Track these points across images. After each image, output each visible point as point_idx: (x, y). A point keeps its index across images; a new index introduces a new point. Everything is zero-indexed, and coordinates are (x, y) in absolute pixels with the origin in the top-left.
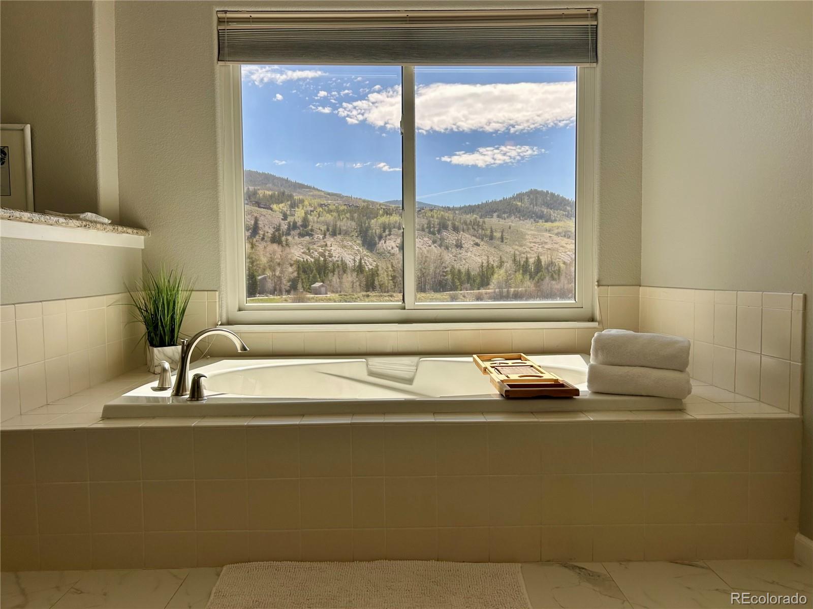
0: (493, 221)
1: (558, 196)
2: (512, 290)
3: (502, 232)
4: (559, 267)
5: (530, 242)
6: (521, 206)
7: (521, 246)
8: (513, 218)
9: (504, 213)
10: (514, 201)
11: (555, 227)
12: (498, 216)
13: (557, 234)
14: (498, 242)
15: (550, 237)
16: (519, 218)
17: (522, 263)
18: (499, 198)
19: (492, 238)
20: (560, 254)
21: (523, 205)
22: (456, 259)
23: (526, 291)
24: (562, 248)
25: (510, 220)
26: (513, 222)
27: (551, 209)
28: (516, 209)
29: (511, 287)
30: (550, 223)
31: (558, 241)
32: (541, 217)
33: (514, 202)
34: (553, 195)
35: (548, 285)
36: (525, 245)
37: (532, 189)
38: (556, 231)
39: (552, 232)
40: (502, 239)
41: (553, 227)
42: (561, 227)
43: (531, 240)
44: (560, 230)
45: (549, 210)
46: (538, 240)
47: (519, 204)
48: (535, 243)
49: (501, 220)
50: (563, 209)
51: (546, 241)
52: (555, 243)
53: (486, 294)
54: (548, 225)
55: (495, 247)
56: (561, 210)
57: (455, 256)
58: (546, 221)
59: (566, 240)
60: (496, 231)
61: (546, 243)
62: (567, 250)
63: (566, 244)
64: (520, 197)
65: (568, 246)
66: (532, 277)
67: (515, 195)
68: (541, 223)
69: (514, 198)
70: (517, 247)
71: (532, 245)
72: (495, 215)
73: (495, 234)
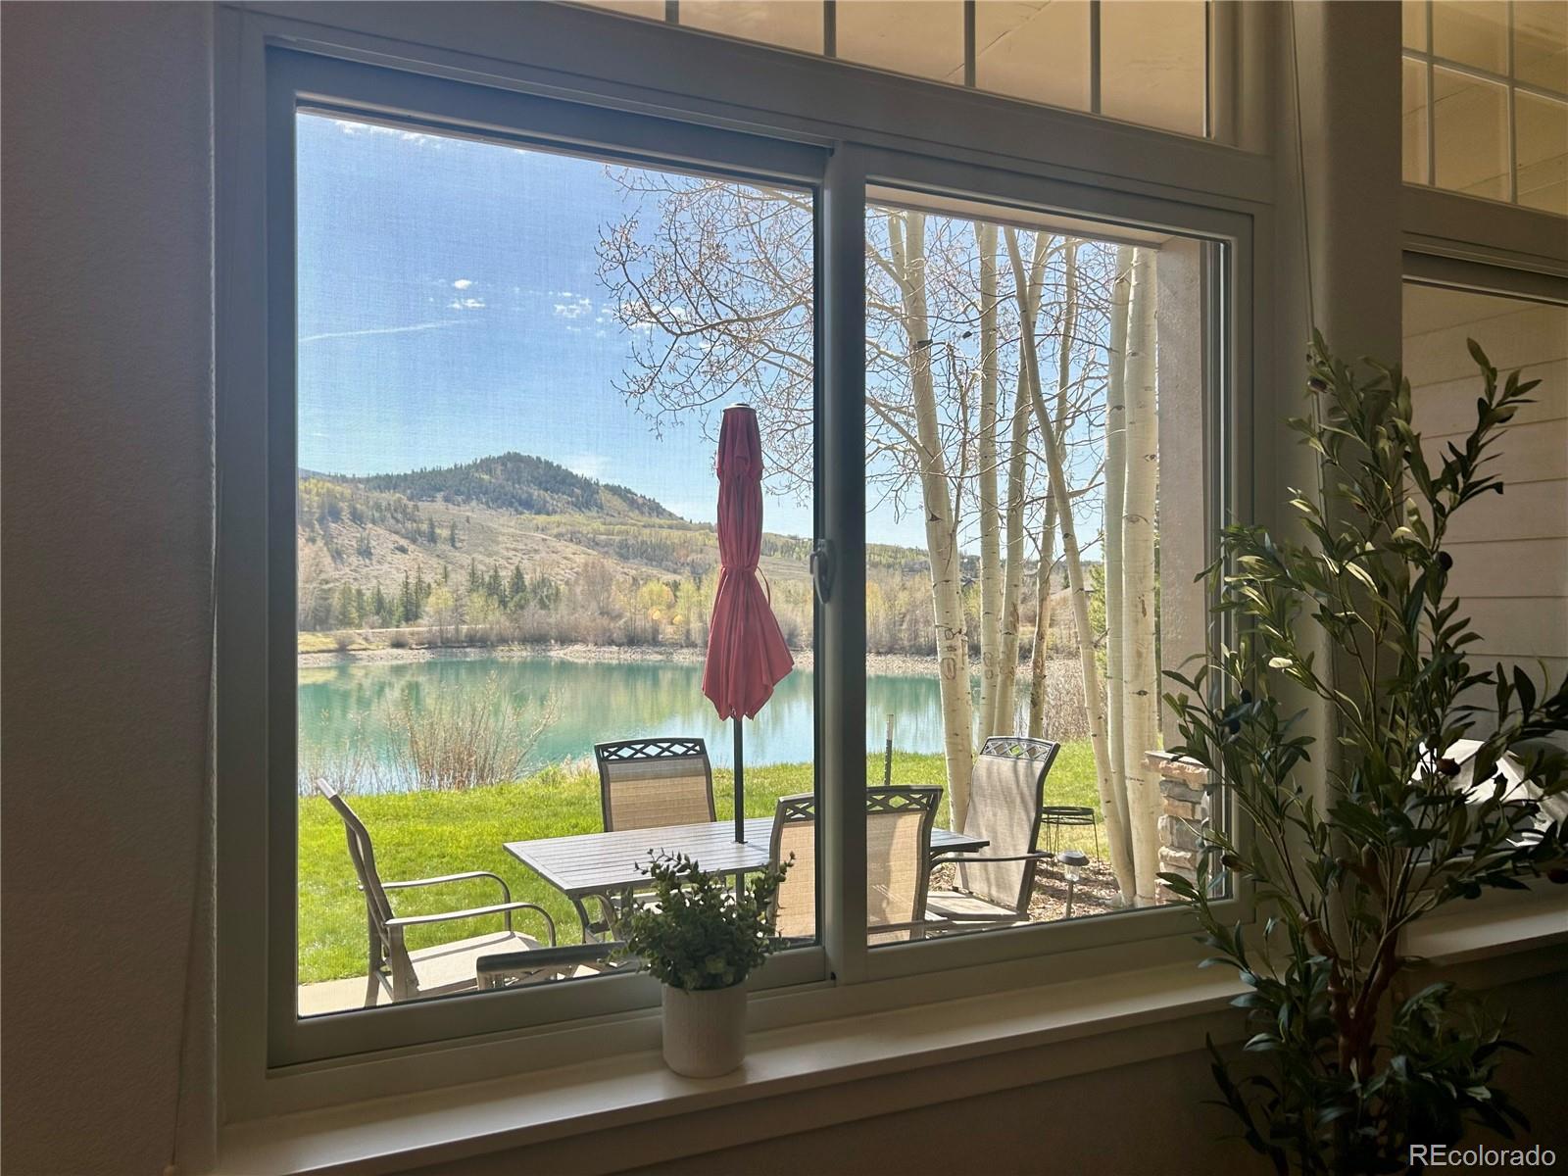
0: (436, 508)
1: (559, 467)
2: (465, 627)
3: (453, 527)
4: (558, 589)
5: (507, 549)
6: (490, 482)
7: (490, 555)
8: (474, 503)
9: (458, 492)
10: (477, 471)
11: (554, 522)
12: (447, 500)
13: (559, 536)
14: (447, 547)
15: (544, 540)
16: (487, 503)
17: (487, 579)
18: (446, 465)
19: (432, 538)
20: (563, 572)
21: (493, 481)
22: (359, 577)
23: (491, 629)
24: (565, 561)
25: (468, 508)
26: (476, 512)
27: (546, 490)
28: (481, 487)
29: (464, 622)
30: (545, 516)
31: (559, 549)
32: (528, 504)
33: (476, 475)
34: (549, 465)
35: (533, 615)
36: (497, 553)
37: (509, 453)
38: (555, 531)
39: (549, 532)
40: (452, 540)
41: (549, 523)
42: (565, 524)
43: (508, 545)
44: (562, 529)
45: (542, 492)
46: (521, 546)
47: (486, 477)
48: (515, 550)
49: (450, 506)
50: (567, 492)
51: (537, 548)
52: (553, 552)
53: (412, 634)
54: (541, 519)
55: (438, 556)
56: (564, 493)
57: (355, 571)
58: (538, 513)
59: (573, 547)
60: (441, 526)
61: (536, 551)
62: (574, 565)
63: (574, 554)
64: (486, 465)
65: (577, 558)
66: (503, 603)
67: (478, 461)
68: (527, 515)
69: (477, 467)
70: (481, 557)
71: (511, 553)
72: (439, 496)
73: (438, 531)
